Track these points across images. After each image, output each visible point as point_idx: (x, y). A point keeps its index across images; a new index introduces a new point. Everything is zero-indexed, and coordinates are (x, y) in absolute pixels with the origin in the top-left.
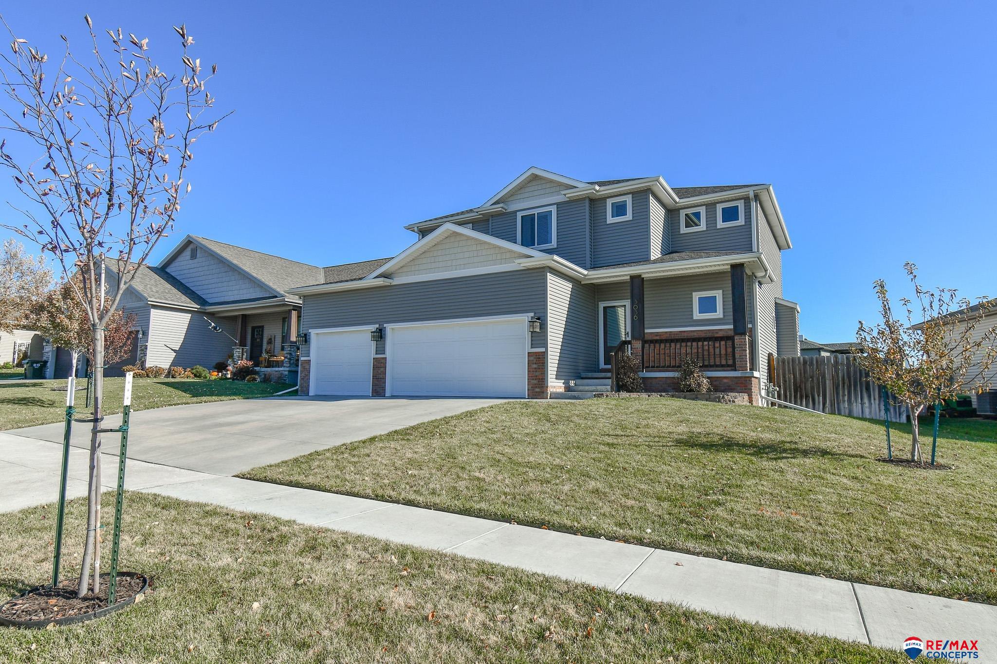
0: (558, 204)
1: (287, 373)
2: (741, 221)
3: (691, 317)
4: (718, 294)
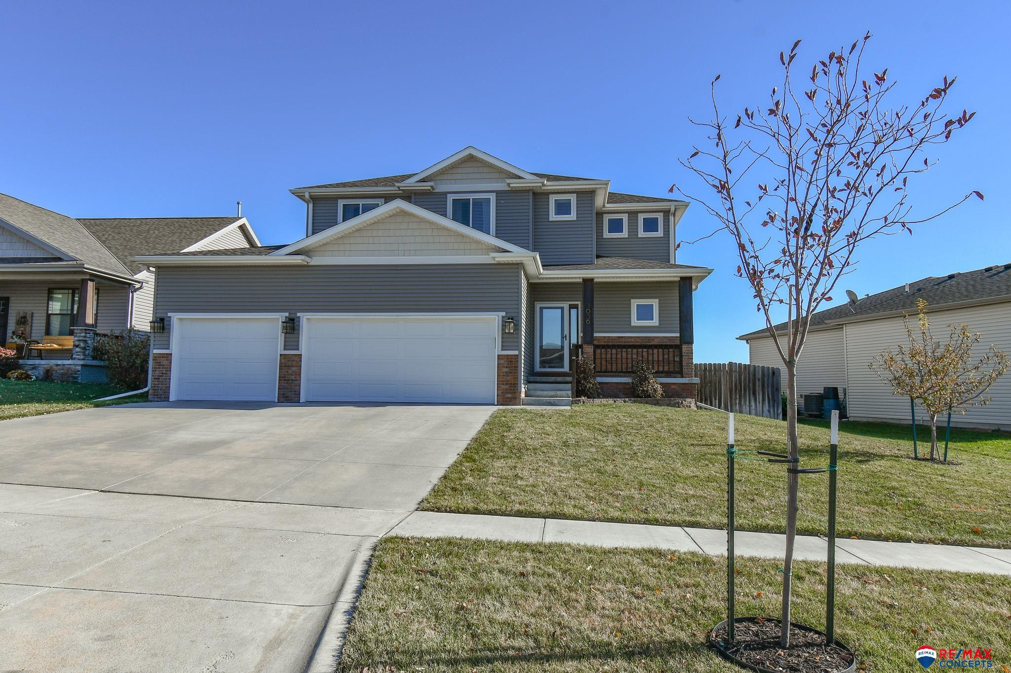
0: (498, 193)
1: (79, 368)
2: (660, 233)
3: (629, 323)
4: (655, 303)
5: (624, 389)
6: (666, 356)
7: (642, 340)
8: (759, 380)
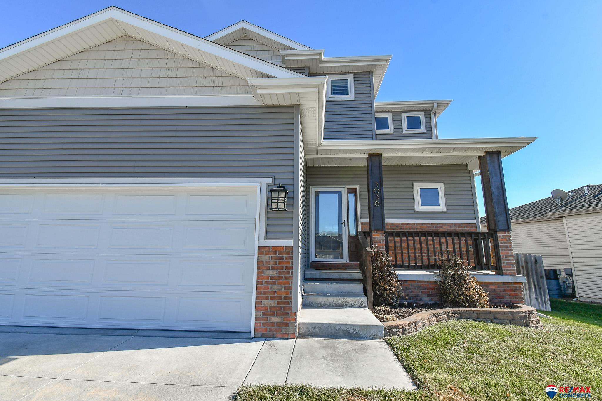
2: (423, 129)
3: (413, 208)
4: (440, 187)
5: (427, 289)
6: (457, 246)
7: (428, 227)
8: (523, 267)
